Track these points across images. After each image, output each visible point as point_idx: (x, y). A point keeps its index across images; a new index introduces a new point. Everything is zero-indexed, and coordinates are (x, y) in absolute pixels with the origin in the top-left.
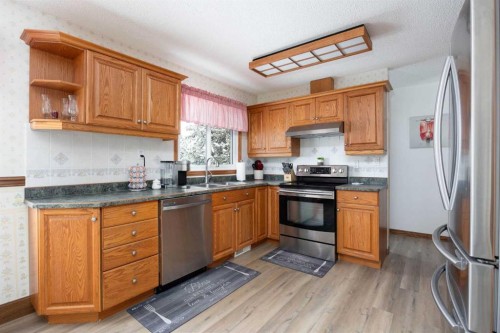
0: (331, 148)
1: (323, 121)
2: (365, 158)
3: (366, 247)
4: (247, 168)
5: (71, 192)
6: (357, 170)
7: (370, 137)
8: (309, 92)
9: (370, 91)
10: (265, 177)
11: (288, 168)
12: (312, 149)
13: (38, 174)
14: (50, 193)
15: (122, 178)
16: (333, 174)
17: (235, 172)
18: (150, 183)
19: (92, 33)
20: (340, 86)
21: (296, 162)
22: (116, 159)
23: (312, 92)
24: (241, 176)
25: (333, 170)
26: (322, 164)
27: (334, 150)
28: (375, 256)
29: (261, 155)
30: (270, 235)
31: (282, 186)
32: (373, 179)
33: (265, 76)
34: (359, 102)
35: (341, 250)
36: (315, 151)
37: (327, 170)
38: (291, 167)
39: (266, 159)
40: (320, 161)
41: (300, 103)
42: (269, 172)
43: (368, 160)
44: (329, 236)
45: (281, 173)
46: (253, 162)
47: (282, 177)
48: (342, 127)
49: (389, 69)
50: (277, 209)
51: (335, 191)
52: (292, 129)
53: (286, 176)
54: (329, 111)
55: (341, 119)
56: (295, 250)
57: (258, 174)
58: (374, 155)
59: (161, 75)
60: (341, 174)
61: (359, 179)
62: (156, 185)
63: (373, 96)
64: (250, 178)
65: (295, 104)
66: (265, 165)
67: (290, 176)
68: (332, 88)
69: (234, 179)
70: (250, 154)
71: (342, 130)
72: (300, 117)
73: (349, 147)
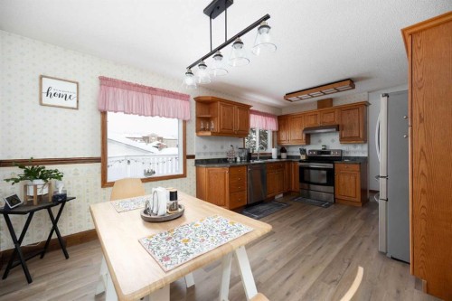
0: (331, 139)
1: (326, 124)
3: (352, 194)
4: (278, 152)
5: (219, 161)
6: (347, 152)
7: (355, 133)
8: (317, 107)
10: (288, 157)
11: (303, 151)
12: (318, 140)
13: (199, 154)
14: (208, 162)
15: (224, 156)
16: (332, 154)
17: (271, 154)
18: (236, 159)
19: (220, 92)
20: (336, 104)
21: (308, 148)
22: (222, 147)
23: (319, 107)
24: (274, 156)
25: (332, 152)
26: (325, 149)
27: (333, 141)
28: (358, 199)
29: (285, 144)
30: (293, 189)
31: (301, 161)
34: (348, 113)
35: (337, 196)
36: (320, 141)
37: (329, 153)
38: (305, 151)
39: (289, 147)
40: (323, 147)
41: (311, 114)
42: (290, 154)
44: (331, 189)
45: (299, 154)
46: (280, 148)
47: (299, 157)
48: (338, 128)
49: (369, 92)
50: (298, 174)
51: (334, 164)
52: (305, 129)
54: (329, 119)
55: (337, 123)
56: (309, 197)
57: (284, 155)
60: (337, 154)
61: (348, 158)
62: (238, 160)
64: (279, 157)
65: (308, 115)
66: (288, 150)
67: (304, 156)
68: (332, 105)
69: (271, 158)
70: (279, 144)
71: (338, 130)
72: (311, 122)
73: (342, 140)
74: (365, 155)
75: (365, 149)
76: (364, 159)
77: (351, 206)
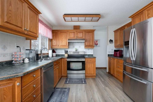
0: (79, 46)
2: (88, 49)
3: (93, 73)
8: (73, 29)
9: (91, 32)
11: (66, 52)
12: (73, 46)
17: (48, 54)
20: (81, 29)
22: (4, 48)
24: (50, 55)
25: (80, 53)
26: (76, 51)
29: (54, 47)
30: (63, 75)
32: (90, 55)
33: (65, 21)
34: (88, 34)
35: (87, 75)
36: (74, 47)
39: (56, 49)
40: (76, 50)
41: (71, 32)
42: (58, 53)
43: (89, 50)
44: (83, 72)
49: (93, 27)
51: (85, 58)
53: (65, 55)
54: (80, 35)
58: (90, 48)
59: (32, 9)
63: (92, 33)
65: (70, 32)
66: (56, 51)
67: (67, 55)
72: (72, 36)
73: (86, 46)
74: (92, 53)
75: (92, 51)
76: (92, 55)
77: (92, 78)
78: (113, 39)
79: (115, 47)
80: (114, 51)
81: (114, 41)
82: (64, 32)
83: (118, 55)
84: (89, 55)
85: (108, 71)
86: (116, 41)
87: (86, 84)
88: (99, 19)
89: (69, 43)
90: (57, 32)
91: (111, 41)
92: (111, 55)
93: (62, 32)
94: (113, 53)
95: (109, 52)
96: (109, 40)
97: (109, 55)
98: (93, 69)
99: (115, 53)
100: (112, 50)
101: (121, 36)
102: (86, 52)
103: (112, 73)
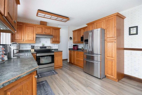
0: (45, 41)
8: (40, 24)
9: (57, 29)
11: (33, 47)
16: (47, 48)
26: (43, 46)
33: (37, 16)
41: (39, 27)
51: (54, 52)
53: (32, 50)
54: (48, 32)
58: (56, 44)
65: (37, 26)
68: (46, 25)
72: (40, 31)
74: (57, 48)
75: (57, 46)
76: (57, 50)
77: (59, 69)
78: (72, 37)
79: (74, 43)
80: (73, 46)
81: (72, 38)
82: (31, 26)
83: (76, 49)
84: (55, 50)
85: (68, 61)
86: (74, 38)
87: (58, 73)
88: (67, 21)
89: (36, 37)
90: (21, 24)
91: (71, 38)
92: (71, 49)
93: (28, 25)
94: (72, 48)
95: (70, 47)
96: (70, 37)
97: (69, 49)
98: (60, 61)
99: (73, 47)
100: (71, 45)
101: (78, 35)
102: (52, 47)
103: (72, 62)
